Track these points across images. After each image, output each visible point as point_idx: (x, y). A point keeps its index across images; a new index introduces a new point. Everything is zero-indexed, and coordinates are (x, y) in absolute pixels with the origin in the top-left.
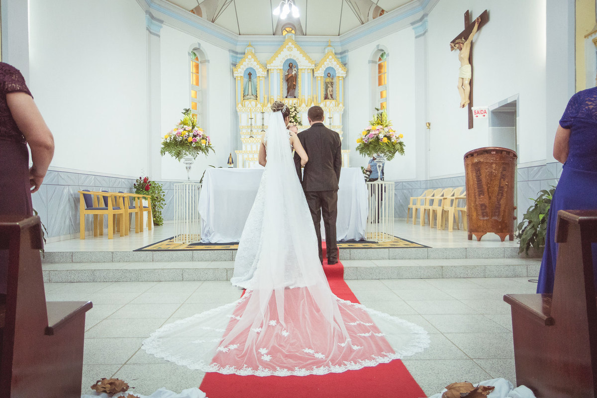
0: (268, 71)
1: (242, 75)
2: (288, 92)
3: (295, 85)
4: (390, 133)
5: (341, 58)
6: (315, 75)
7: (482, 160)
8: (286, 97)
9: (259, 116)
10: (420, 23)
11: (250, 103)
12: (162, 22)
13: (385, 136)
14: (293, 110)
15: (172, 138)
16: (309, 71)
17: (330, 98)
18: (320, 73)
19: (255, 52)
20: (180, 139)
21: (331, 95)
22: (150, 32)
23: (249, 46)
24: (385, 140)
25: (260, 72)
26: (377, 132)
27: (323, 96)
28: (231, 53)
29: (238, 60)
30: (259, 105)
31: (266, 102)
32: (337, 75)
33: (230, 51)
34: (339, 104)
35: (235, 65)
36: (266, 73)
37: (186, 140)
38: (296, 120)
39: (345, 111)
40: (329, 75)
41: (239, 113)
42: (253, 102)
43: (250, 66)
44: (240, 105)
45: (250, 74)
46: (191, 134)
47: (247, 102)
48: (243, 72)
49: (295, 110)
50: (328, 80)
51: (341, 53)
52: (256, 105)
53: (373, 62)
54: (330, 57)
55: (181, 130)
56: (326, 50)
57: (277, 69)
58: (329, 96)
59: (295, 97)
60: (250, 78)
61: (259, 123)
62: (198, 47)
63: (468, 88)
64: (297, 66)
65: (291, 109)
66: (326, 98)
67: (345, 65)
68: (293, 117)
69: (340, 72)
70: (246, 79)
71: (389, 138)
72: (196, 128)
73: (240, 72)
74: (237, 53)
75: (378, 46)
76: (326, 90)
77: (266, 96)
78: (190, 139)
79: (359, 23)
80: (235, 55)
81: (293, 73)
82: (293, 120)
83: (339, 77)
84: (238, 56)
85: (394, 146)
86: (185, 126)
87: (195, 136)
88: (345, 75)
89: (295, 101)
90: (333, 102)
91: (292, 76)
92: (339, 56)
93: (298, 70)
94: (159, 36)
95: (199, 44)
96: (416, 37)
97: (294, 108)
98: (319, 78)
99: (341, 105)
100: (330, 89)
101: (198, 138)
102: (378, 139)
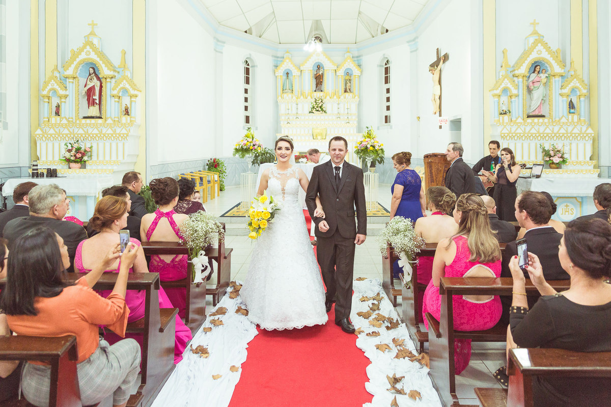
0: (301, 71)
1: (282, 75)
2: (316, 87)
3: (322, 82)
4: (375, 144)
5: (358, 60)
6: (337, 74)
7: (433, 161)
8: (315, 91)
9: (294, 105)
10: (414, 42)
11: (288, 96)
12: (224, 43)
13: (371, 146)
14: (320, 102)
15: (240, 146)
16: (333, 71)
17: (349, 91)
18: (341, 72)
19: (292, 57)
20: (245, 147)
21: (349, 89)
22: (216, 51)
23: (287, 52)
24: (371, 148)
25: (295, 72)
26: (366, 143)
27: (343, 90)
28: (274, 58)
29: (278, 63)
30: (294, 98)
31: (300, 95)
32: (354, 74)
33: (272, 56)
34: (355, 96)
35: (276, 66)
36: (299, 73)
37: (249, 148)
38: (322, 109)
39: (360, 101)
40: (347, 74)
41: (279, 104)
42: (290, 95)
43: (287, 68)
44: (280, 98)
45: (287, 74)
46: (252, 144)
47: (285, 95)
48: (282, 72)
49: (322, 102)
50: (347, 78)
51: (357, 57)
52: (292, 97)
53: (381, 66)
54: (349, 61)
55: (246, 142)
56: (346, 56)
57: (308, 70)
58: (348, 90)
59: (322, 91)
60: (288, 76)
61: (294, 111)
62: (249, 57)
63: (438, 101)
64: (323, 68)
65: (318, 100)
66: (346, 91)
67: (359, 66)
68: (320, 107)
69: (356, 72)
70: (285, 77)
71: (374, 147)
72: (254, 140)
73: (280, 72)
74: (278, 57)
75: (384, 55)
76: (346, 85)
77: (299, 91)
78: (251, 148)
79: (371, 36)
80: (276, 59)
81: (320, 73)
82: (320, 110)
83: (355, 76)
84: (279, 59)
85: (377, 152)
86: (248, 139)
87: (254, 145)
88: (360, 74)
89: (321, 94)
90: (351, 94)
91: (320, 75)
92: (356, 59)
93: (324, 70)
94: (222, 53)
95: (250, 55)
96: (411, 52)
97: (321, 100)
98: (340, 77)
99: (357, 97)
100: (349, 84)
101: (256, 147)
102: (367, 148)
